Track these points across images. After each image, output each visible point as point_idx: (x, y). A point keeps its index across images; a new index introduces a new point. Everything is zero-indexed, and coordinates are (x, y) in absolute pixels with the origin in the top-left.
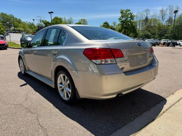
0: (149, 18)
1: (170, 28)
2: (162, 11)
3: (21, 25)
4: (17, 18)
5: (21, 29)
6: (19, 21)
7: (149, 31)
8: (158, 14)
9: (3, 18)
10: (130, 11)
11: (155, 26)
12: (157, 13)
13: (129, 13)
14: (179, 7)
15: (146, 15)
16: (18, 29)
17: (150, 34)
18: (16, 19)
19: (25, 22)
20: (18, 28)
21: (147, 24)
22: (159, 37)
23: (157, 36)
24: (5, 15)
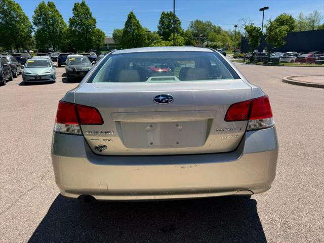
3: (220, 36)
4: (216, 25)
5: (219, 44)
6: (218, 31)
9: (197, 27)
16: (214, 43)
18: (215, 27)
19: (227, 30)
20: (214, 41)
24: (200, 23)
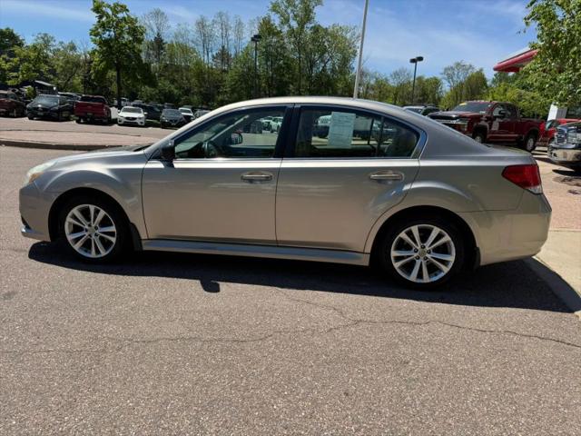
0: (165, 40)
1: (227, 77)
2: (201, 24)
7: (173, 81)
8: (192, 33)
10: (127, 10)
11: (187, 68)
12: (190, 28)
13: (126, 16)
14: (243, 21)
15: (156, 30)
17: (176, 91)
21: (162, 57)
22: (203, 104)
23: (196, 98)
